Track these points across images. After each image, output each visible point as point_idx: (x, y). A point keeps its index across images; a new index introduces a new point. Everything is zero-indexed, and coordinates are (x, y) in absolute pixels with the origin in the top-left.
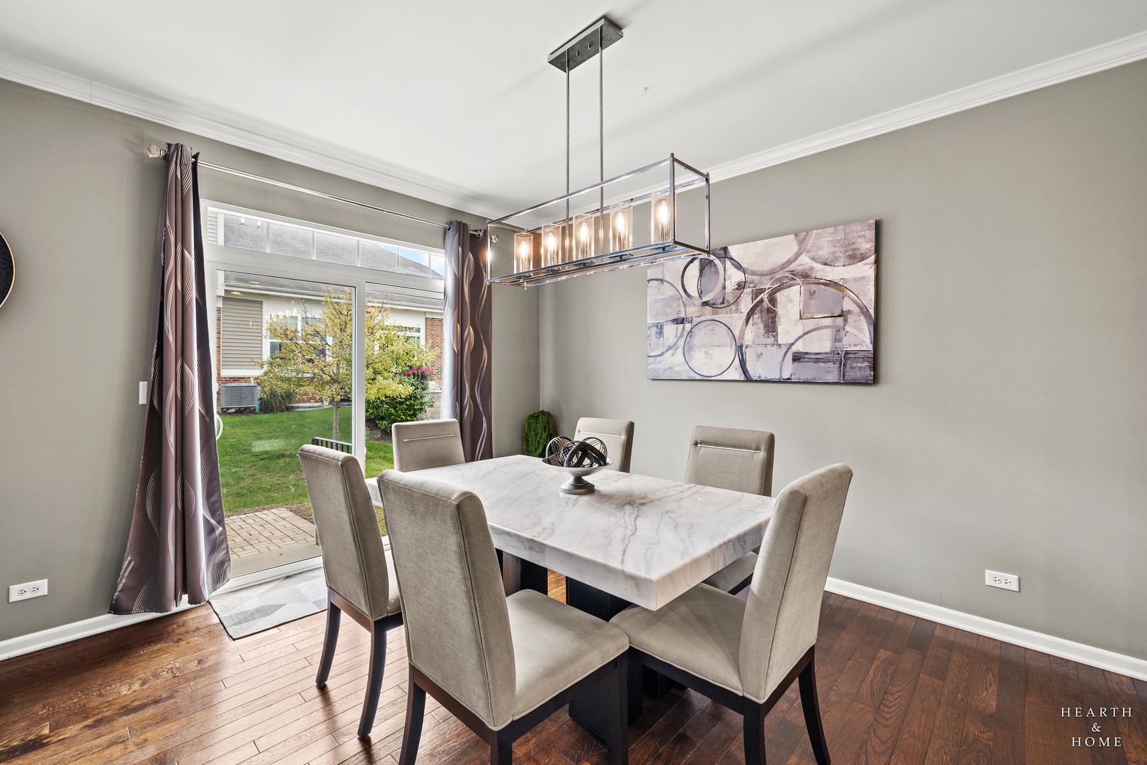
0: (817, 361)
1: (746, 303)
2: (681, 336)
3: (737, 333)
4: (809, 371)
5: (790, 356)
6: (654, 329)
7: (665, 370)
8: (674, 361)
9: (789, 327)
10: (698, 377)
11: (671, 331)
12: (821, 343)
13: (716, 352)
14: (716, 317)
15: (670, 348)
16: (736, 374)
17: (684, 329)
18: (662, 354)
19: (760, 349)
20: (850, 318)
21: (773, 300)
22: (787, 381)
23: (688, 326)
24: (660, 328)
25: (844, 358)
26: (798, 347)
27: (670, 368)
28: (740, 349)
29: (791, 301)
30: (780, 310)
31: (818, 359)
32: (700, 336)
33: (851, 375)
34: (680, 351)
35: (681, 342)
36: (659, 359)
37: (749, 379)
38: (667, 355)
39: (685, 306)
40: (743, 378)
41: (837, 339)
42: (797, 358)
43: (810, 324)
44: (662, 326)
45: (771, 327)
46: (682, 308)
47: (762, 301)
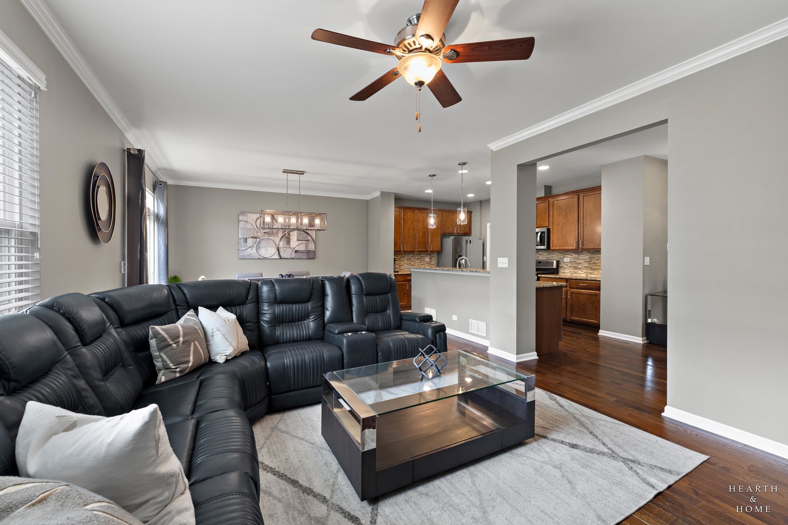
0: (302, 253)
1: (280, 234)
2: (255, 243)
3: (277, 244)
4: (299, 255)
5: (294, 251)
6: (243, 240)
7: (247, 255)
8: (253, 252)
9: (294, 243)
10: (262, 258)
11: (250, 241)
12: (302, 248)
13: (269, 249)
14: (269, 238)
15: (250, 247)
16: (276, 256)
17: (256, 241)
18: (246, 249)
19: (285, 249)
20: (310, 242)
21: (289, 235)
22: (293, 258)
23: (258, 240)
24: (246, 240)
25: (308, 252)
26: (297, 249)
27: (250, 255)
28: (278, 249)
29: (294, 236)
30: (291, 237)
31: (302, 252)
32: (263, 244)
33: (310, 256)
34: (255, 248)
35: (255, 245)
36: (245, 251)
37: (281, 258)
38: (248, 250)
39: (257, 232)
40: (279, 258)
41: (307, 247)
42: (296, 252)
43: (300, 242)
44: (246, 239)
45: (288, 242)
46: (256, 233)
47: (285, 234)
